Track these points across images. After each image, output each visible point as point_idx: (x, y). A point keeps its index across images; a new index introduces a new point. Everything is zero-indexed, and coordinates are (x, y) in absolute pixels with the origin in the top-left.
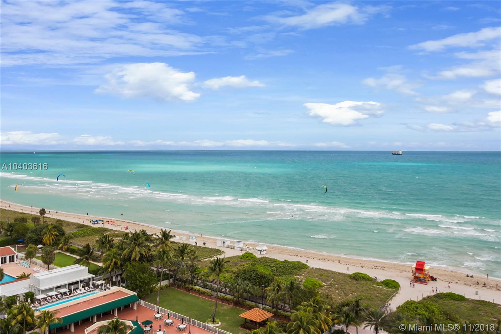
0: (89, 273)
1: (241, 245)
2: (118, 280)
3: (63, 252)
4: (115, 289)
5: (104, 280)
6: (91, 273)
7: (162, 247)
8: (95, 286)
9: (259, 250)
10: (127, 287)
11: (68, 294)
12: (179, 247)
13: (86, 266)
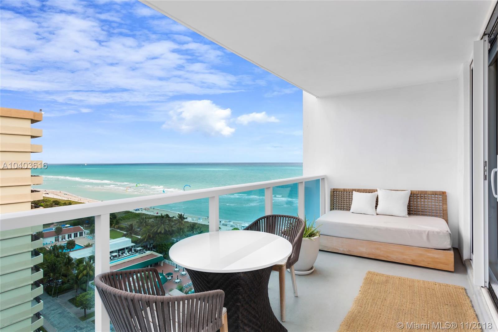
0: (132, 242)
1: (231, 223)
2: (151, 247)
3: (115, 229)
4: (148, 252)
5: (142, 247)
6: (133, 243)
7: (179, 225)
8: (136, 251)
9: (243, 227)
10: (157, 252)
11: (118, 256)
12: (190, 225)
13: (130, 238)
